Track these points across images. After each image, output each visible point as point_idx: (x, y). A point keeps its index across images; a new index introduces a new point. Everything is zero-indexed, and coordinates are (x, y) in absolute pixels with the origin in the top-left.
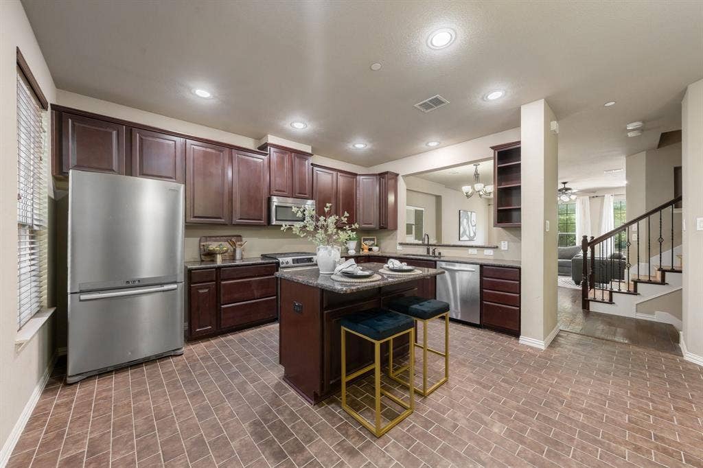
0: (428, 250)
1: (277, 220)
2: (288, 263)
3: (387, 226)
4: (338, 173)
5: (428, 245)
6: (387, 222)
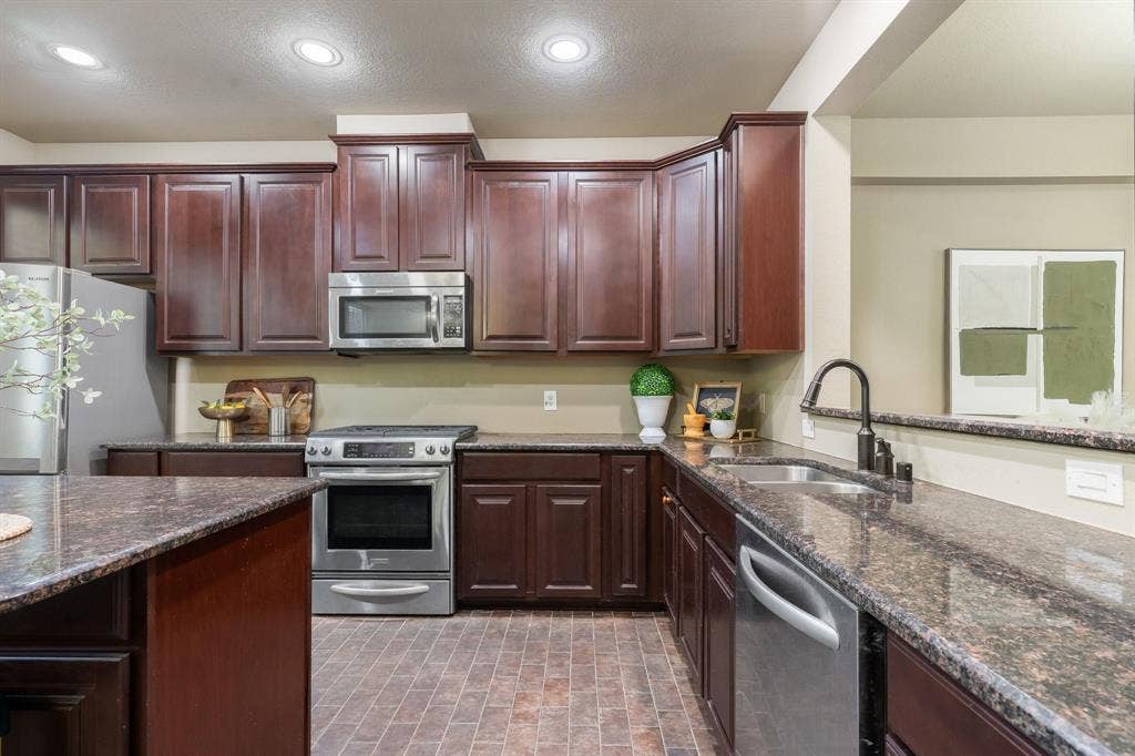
1: (344, 334)
2: (327, 452)
3: (737, 339)
4: (571, 174)
5: (867, 419)
6: (737, 321)
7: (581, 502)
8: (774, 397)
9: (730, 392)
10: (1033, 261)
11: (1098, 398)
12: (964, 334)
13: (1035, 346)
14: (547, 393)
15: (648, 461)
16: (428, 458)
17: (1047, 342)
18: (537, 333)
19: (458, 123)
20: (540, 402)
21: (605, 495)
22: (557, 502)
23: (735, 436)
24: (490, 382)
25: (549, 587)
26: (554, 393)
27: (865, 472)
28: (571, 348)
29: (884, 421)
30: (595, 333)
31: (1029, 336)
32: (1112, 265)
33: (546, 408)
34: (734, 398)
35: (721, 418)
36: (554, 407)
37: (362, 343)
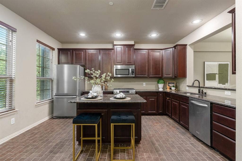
0: (199, 90)
1: (116, 75)
2: (117, 92)
3: (177, 76)
4: (150, 50)
5: (199, 87)
6: (177, 73)
7: (154, 99)
8: (180, 84)
9: (174, 83)
10: (217, 63)
11: (226, 84)
12: (207, 74)
13: (217, 76)
14: (144, 83)
15: (163, 93)
16: (132, 93)
17: (219, 76)
18: (145, 74)
19: (132, 43)
20: (143, 85)
21: (157, 98)
22: (150, 99)
23: (175, 90)
24: (135, 82)
25: (149, 112)
26: (145, 83)
27: (199, 94)
28: (150, 77)
29: (202, 87)
30: (153, 74)
31: (216, 75)
32: (228, 64)
33: (144, 85)
34: (174, 84)
35: (173, 87)
36: (145, 85)
37: (119, 76)
